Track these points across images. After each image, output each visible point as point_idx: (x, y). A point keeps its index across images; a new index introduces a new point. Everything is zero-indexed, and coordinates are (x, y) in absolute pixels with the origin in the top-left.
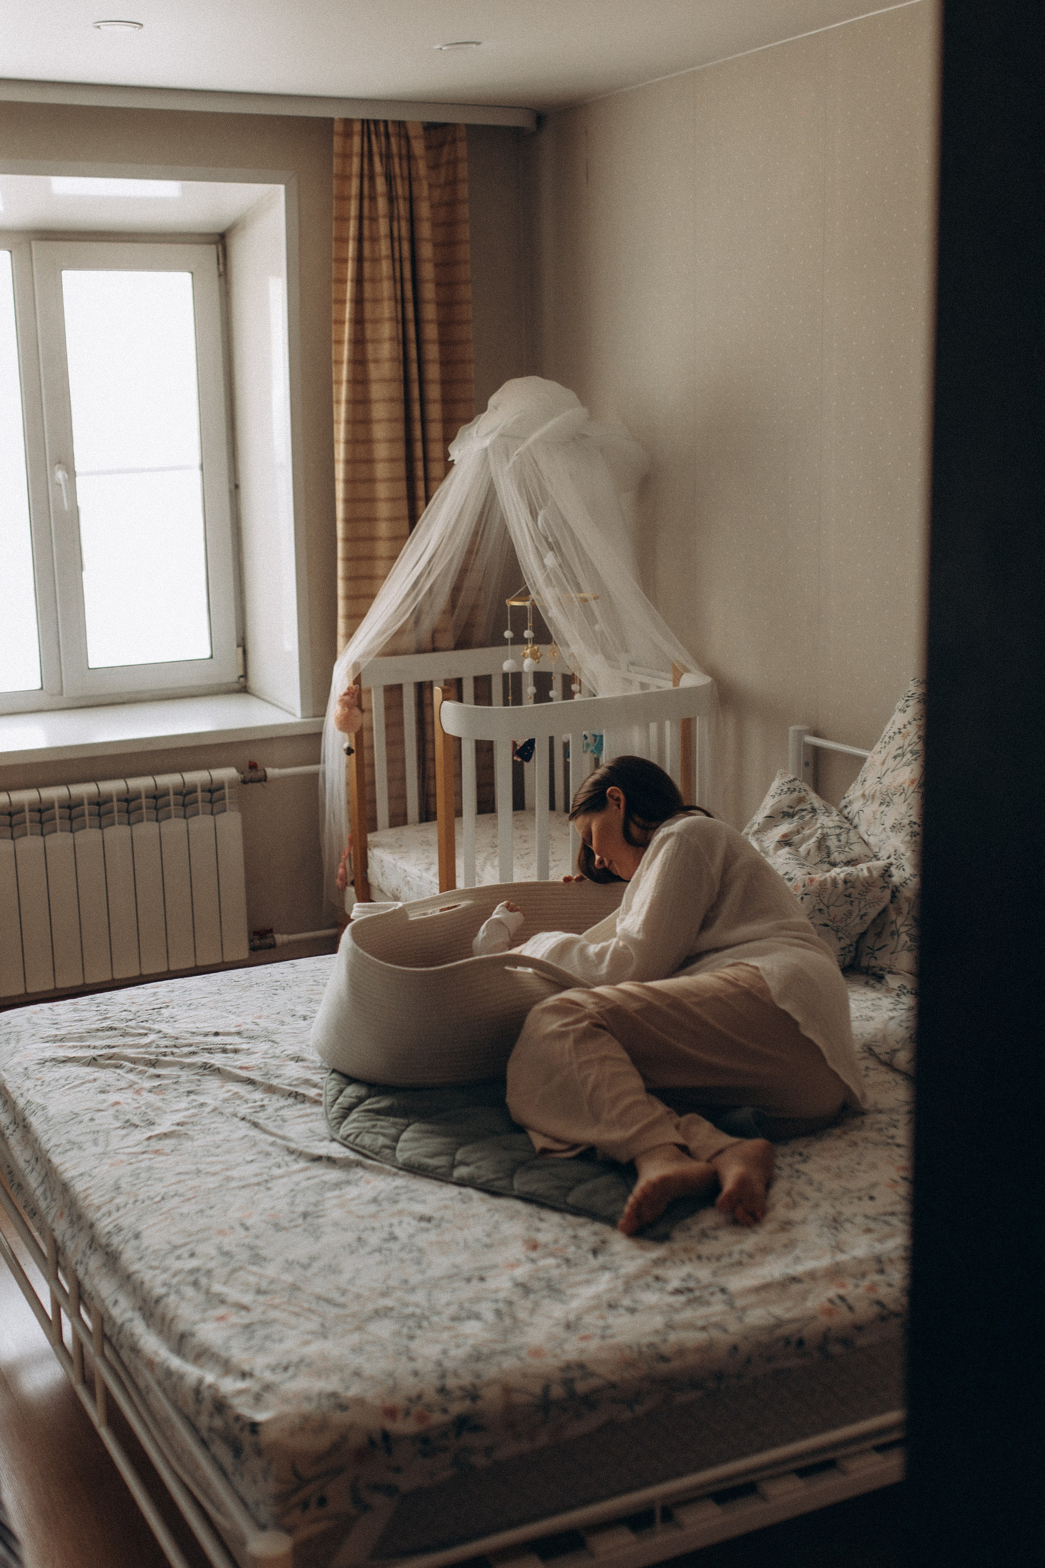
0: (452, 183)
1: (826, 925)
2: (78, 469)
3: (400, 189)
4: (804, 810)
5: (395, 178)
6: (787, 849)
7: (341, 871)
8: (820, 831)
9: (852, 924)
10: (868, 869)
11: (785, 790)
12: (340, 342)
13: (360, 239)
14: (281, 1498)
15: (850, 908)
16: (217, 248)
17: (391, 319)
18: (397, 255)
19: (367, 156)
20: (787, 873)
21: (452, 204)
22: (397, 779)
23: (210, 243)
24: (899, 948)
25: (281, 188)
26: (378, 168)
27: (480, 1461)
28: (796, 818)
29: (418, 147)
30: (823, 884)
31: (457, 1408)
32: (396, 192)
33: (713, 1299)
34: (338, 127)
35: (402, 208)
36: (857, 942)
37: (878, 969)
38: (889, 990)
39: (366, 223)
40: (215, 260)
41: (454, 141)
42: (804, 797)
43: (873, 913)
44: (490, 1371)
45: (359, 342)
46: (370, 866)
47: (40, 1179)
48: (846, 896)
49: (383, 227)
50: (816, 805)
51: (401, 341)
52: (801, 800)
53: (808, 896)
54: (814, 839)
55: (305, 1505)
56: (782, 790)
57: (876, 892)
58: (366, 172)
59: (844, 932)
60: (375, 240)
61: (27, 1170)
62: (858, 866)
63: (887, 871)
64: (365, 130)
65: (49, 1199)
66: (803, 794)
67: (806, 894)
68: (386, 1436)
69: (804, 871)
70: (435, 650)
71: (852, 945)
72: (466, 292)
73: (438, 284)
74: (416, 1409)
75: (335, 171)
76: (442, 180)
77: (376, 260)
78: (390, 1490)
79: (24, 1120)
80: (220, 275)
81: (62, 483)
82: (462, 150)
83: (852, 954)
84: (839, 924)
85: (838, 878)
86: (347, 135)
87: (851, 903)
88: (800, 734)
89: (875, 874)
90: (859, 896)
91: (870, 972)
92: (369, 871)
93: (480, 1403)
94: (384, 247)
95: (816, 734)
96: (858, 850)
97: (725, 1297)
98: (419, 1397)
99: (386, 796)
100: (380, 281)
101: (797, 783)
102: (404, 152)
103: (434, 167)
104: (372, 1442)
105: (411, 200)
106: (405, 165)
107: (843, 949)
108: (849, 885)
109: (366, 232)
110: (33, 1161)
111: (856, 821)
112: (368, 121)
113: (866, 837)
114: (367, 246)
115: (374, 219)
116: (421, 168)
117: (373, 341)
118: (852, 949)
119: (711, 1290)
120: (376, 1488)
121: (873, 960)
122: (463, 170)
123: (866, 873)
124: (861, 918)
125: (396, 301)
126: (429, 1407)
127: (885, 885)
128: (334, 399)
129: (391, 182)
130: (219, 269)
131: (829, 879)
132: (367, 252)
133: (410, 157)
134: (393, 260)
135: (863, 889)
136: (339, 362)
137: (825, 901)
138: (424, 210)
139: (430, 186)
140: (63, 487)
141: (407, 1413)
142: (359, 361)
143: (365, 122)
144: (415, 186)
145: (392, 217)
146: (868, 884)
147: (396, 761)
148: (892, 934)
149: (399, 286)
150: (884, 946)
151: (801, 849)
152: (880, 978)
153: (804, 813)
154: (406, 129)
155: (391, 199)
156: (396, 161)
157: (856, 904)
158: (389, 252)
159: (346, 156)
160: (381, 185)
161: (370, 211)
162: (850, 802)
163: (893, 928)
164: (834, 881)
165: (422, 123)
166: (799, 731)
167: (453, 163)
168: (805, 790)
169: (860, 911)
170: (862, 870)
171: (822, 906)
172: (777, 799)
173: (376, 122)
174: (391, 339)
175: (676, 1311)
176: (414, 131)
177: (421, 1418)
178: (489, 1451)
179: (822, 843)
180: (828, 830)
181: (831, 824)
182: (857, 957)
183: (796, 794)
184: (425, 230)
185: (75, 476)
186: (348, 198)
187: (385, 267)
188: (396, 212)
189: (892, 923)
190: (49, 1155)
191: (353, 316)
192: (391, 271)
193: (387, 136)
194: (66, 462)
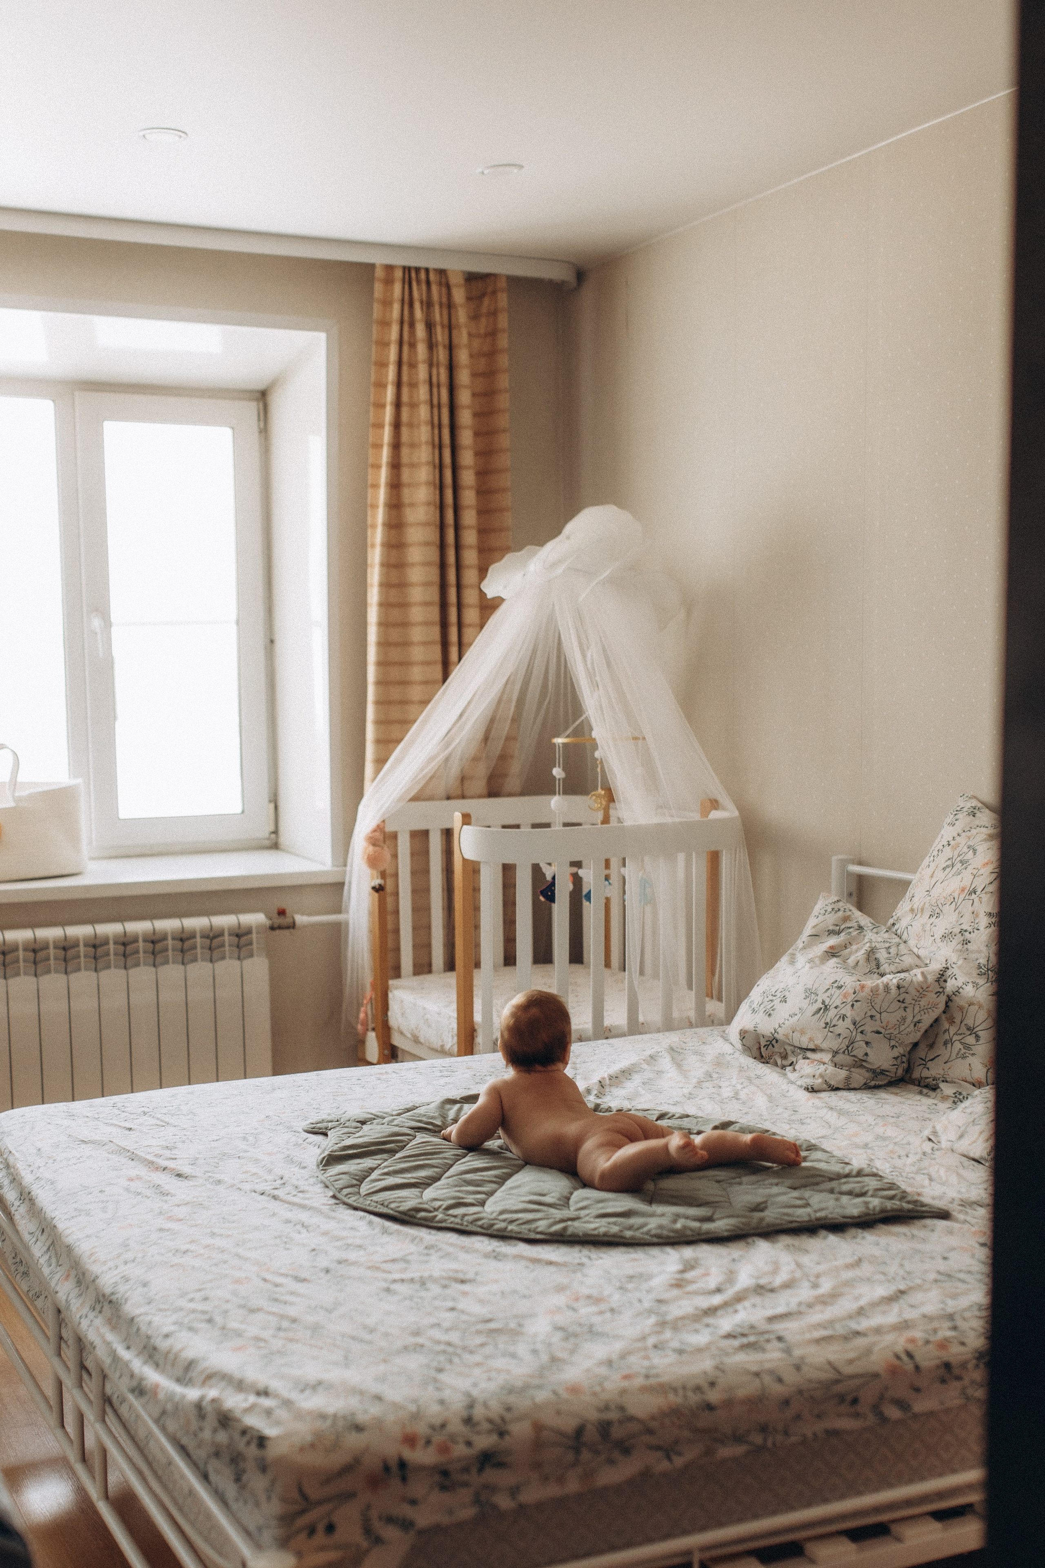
0: (493, 334)
1: (878, 1032)
2: (114, 617)
3: (440, 335)
4: (850, 928)
5: (435, 326)
6: (835, 960)
7: (362, 1015)
8: (868, 945)
9: (906, 1032)
10: (923, 973)
11: (829, 910)
12: (376, 486)
13: (399, 385)
14: (286, 1520)
15: (904, 1014)
16: (258, 405)
17: (428, 463)
18: (435, 401)
19: (408, 302)
20: (836, 981)
21: (492, 354)
22: (422, 928)
23: (250, 400)
24: (954, 1056)
25: (322, 336)
26: (418, 314)
27: (504, 1502)
28: (842, 934)
29: (459, 295)
30: (874, 991)
31: (484, 1442)
32: (436, 338)
33: (769, 1346)
34: (379, 273)
35: (442, 355)
36: (910, 1053)
37: (931, 1079)
38: (944, 1098)
39: (405, 369)
40: (256, 418)
41: (494, 292)
42: (850, 916)
43: (927, 1020)
44: (522, 1403)
45: (395, 485)
46: (390, 1007)
47: (45, 1248)
48: (899, 1001)
49: (422, 372)
50: (862, 924)
51: (438, 485)
52: (846, 919)
53: (859, 1003)
54: (863, 951)
55: (312, 1531)
56: (826, 911)
57: (932, 996)
58: (406, 318)
59: (897, 1040)
60: (413, 385)
61: (32, 1242)
62: (911, 972)
63: (942, 975)
64: (407, 276)
65: (54, 1264)
66: (849, 913)
67: (857, 1001)
68: (402, 1465)
69: (854, 978)
70: (463, 797)
71: (904, 1056)
72: (504, 441)
73: (477, 434)
74: (437, 1439)
75: (375, 316)
76: (482, 331)
77: (413, 406)
78: (406, 1525)
79: (29, 1193)
80: (260, 432)
81: (98, 630)
82: (503, 299)
83: (905, 1065)
84: (891, 1031)
85: (890, 984)
86: (388, 282)
87: (905, 1008)
88: (843, 863)
89: (931, 978)
90: (913, 1002)
91: (922, 1084)
92: (389, 1014)
93: (507, 1438)
94: (423, 392)
95: (860, 863)
96: (908, 960)
97: (781, 1345)
98: (443, 1426)
99: (410, 944)
100: (418, 426)
101: (841, 904)
102: (444, 300)
103: (475, 317)
104: (387, 1468)
105: (451, 348)
106: (445, 312)
107: (896, 1058)
108: (902, 990)
109: (405, 378)
110: (38, 1233)
111: (905, 937)
112: (409, 269)
113: (915, 950)
114: (405, 391)
115: (413, 366)
116: (462, 316)
117: (409, 485)
118: (904, 1059)
119: (766, 1336)
120: (390, 1520)
121: (925, 1071)
122: (503, 321)
123: (920, 978)
124: (915, 1025)
125: (434, 446)
126: (453, 1438)
127: (941, 990)
128: (369, 543)
129: (431, 329)
130: (259, 425)
131: (881, 984)
132: (405, 398)
133: (450, 306)
134: (432, 406)
135: (918, 994)
136: (374, 506)
137: (877, 1007)
138: (463, 357)
139: (470, 335)
140: (99, 636)
141: (428, 1442)
142: (395, 505)
143: (407, 270)
144: (455, 332)
145: (431, 364)
146: (922, 990)
147: (421, 909)
148: (945, 1043)
149: (436, 431)
150: (938, 1056)
151: (849, 961)
152: (935, 1088)
153: (851, 930)
154: (447, 278)
155: (431, 346)
156: (437, 308)
157: (909, 1010)
158: (428, 397)
159: (387, 303)
160: (421, 331)
161: (410, 355)
162: (898, 919)
163: (946, 1036)
164: (887, 988)
165: (464, 272)
166: (841, 860)
167: (493, 314)
168: (850, 911)
169: (914, 1017)
170: (916, 975)
171: (873, 1013)
172: (821, 918)
173: (418, 270)
174: (428, 483)
175: (727, 1354)
176: (456, 280)
177: (444, 1449)
178: (514, 1491)
179: (871, 954)
180: (876, 944)
181: (880, 939)
182: (909, 1070)
183: (840, 914)
184: (464, 377)
185: (111, 626)
186: (387, 344)
187: (423, 412)
188: (435, 359)
189: (945, 1031)
190: (54, 1221)
191: (390, 460)
192: (428, 415)
193: (428, 283)
194: (102, 610)
